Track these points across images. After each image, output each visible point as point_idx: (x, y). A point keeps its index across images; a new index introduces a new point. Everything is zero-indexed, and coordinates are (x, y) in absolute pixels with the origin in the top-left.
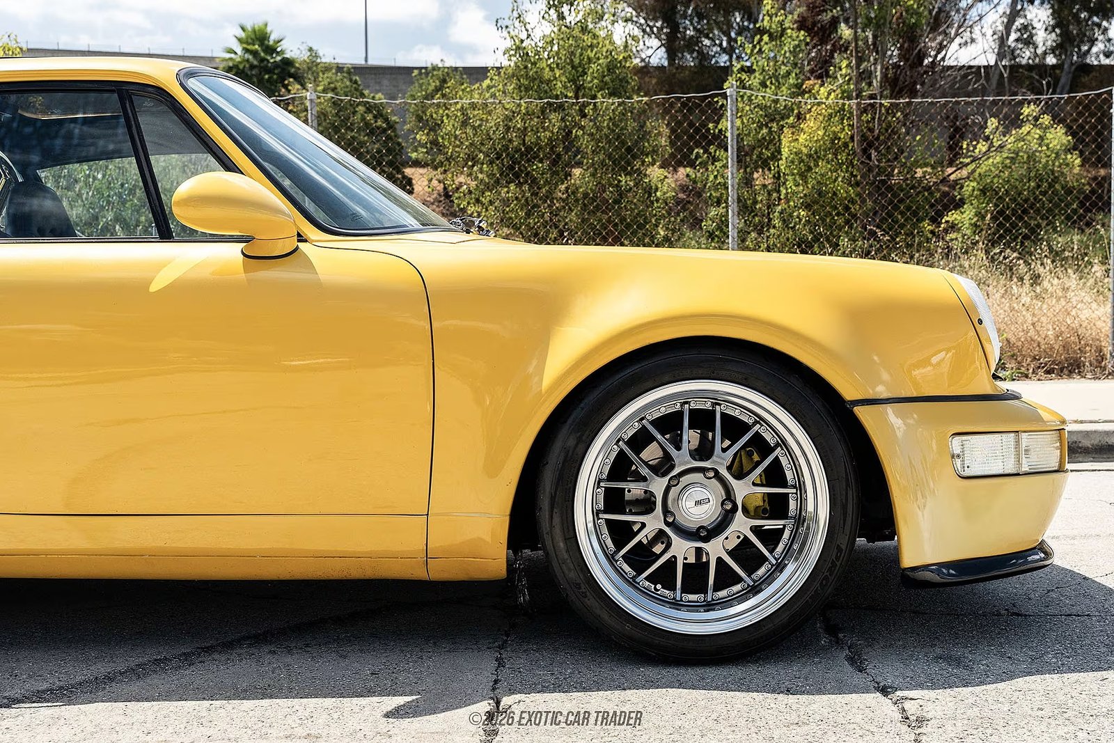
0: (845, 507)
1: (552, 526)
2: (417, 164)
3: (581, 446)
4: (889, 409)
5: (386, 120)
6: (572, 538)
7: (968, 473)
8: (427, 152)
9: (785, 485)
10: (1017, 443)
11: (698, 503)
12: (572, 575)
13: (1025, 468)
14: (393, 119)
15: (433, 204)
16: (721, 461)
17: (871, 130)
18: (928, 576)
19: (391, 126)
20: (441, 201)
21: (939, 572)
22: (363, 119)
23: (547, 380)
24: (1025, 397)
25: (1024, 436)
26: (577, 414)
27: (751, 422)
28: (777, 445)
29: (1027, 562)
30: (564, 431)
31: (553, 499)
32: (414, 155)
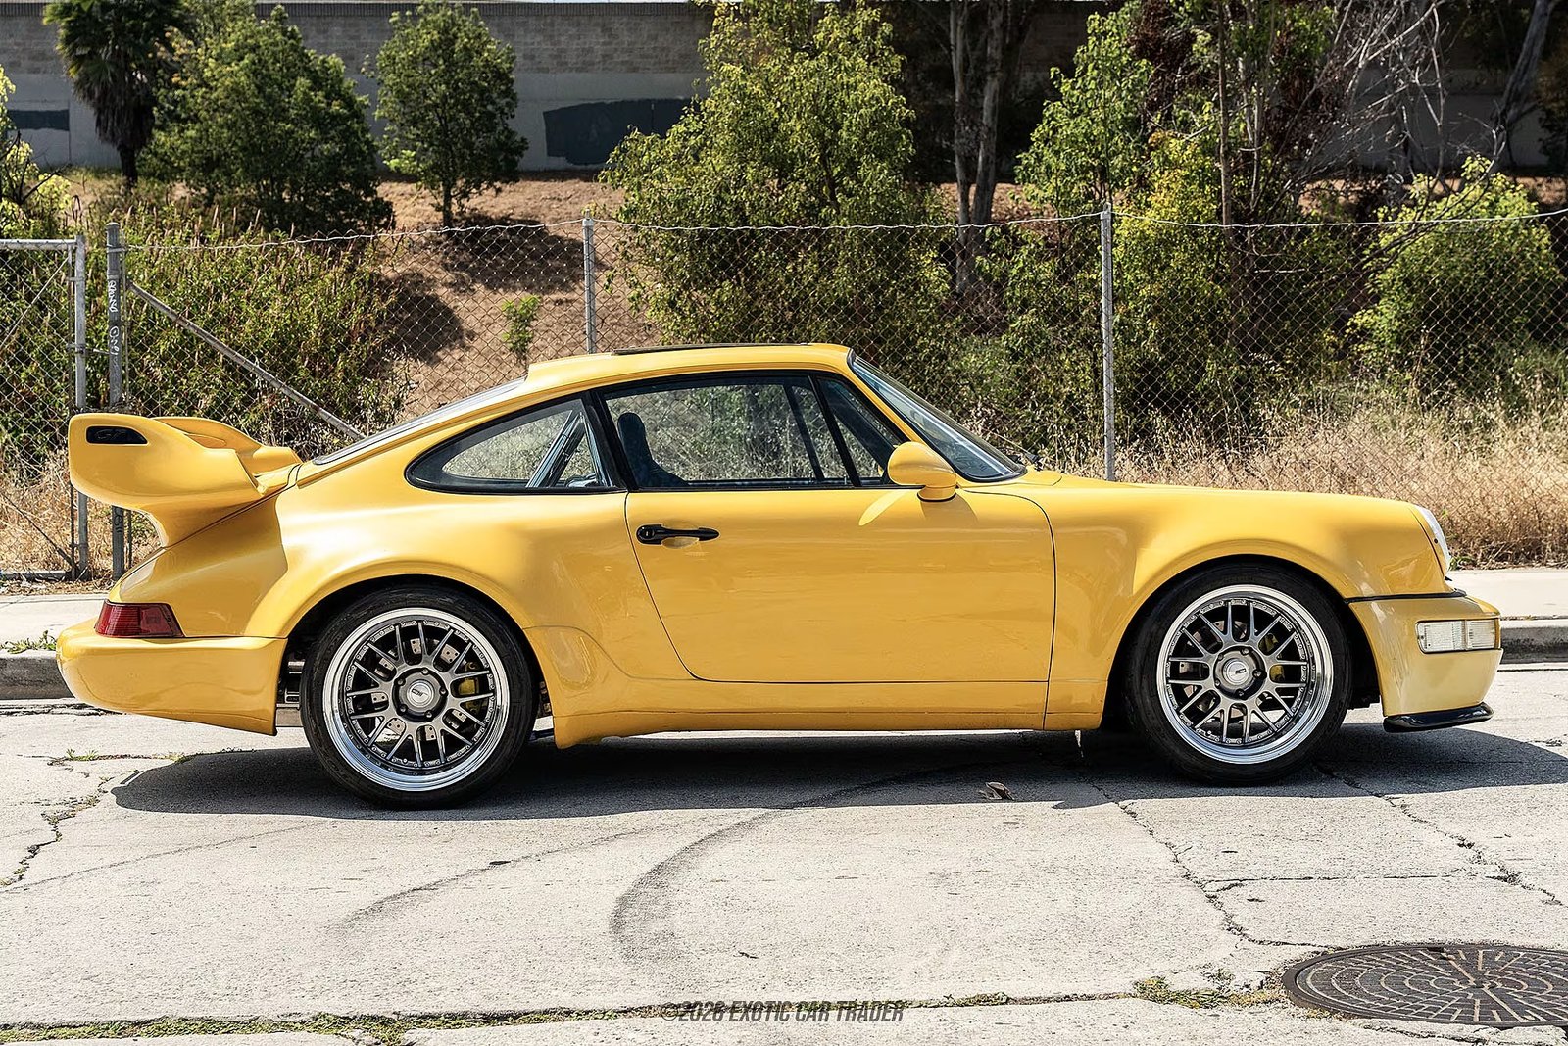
0: (1344, 673)
1: (1141, 687)
2: (399, 176)
3: (1161, 632)
4: (1374, 604)
5: (349, 102)
6: (1155, 696)
7: (1429, 649)
8: (415, 157)
9: (1299, 659)
10: (1464, 629)
11: (1238, 672)
12: (1155, 721)
13: (1470, 646)
14: (359, 99)
15: (425, 247)
16: (1255, 640)
17: (1246, 200)
18: (1402, 722)
19: (356, 112)
20: (440, 243)
21: (1410, 721)
22: (307, 100)
23: (1136, 589)
24: (1469, 595)
25: (1469, 622)
26: (1156, 611)
27: (1274, 614)
28: (1293, 630)
29: (1472, 716)
30: (1149, 620)
31: (1142, 668)
32: (393, 163)
